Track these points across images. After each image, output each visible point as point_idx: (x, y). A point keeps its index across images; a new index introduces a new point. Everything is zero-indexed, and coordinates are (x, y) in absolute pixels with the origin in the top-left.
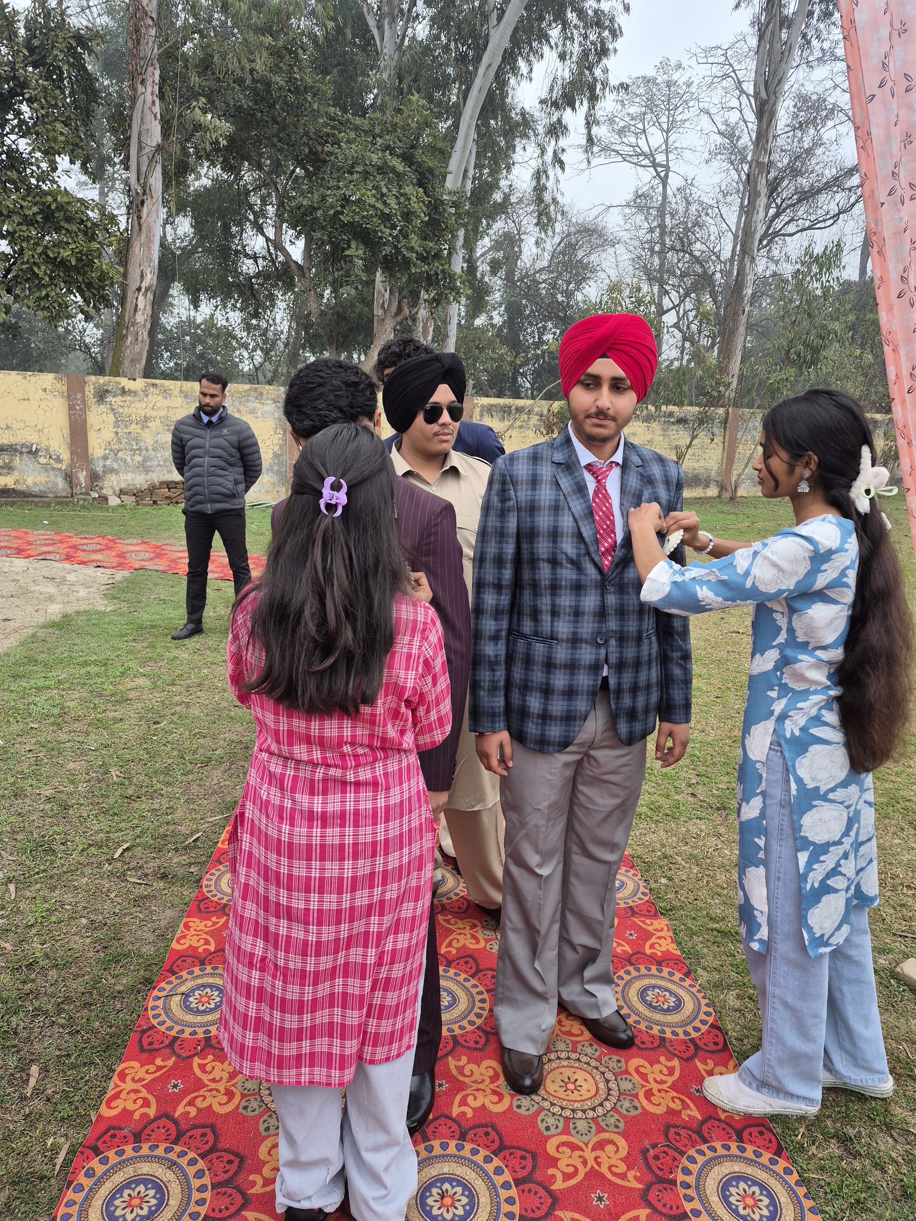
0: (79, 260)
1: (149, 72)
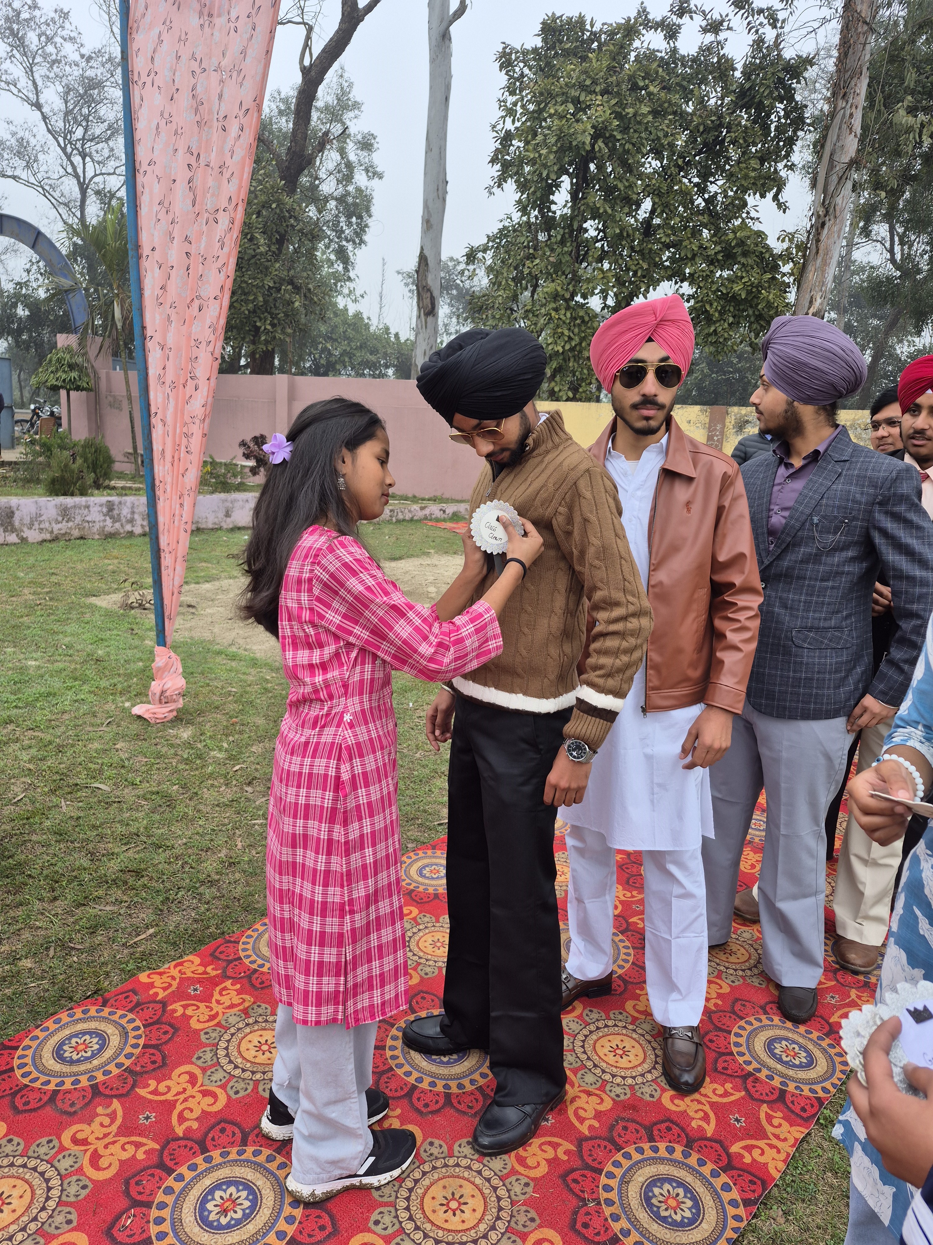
0: (749, 293)
1: (853, 83)
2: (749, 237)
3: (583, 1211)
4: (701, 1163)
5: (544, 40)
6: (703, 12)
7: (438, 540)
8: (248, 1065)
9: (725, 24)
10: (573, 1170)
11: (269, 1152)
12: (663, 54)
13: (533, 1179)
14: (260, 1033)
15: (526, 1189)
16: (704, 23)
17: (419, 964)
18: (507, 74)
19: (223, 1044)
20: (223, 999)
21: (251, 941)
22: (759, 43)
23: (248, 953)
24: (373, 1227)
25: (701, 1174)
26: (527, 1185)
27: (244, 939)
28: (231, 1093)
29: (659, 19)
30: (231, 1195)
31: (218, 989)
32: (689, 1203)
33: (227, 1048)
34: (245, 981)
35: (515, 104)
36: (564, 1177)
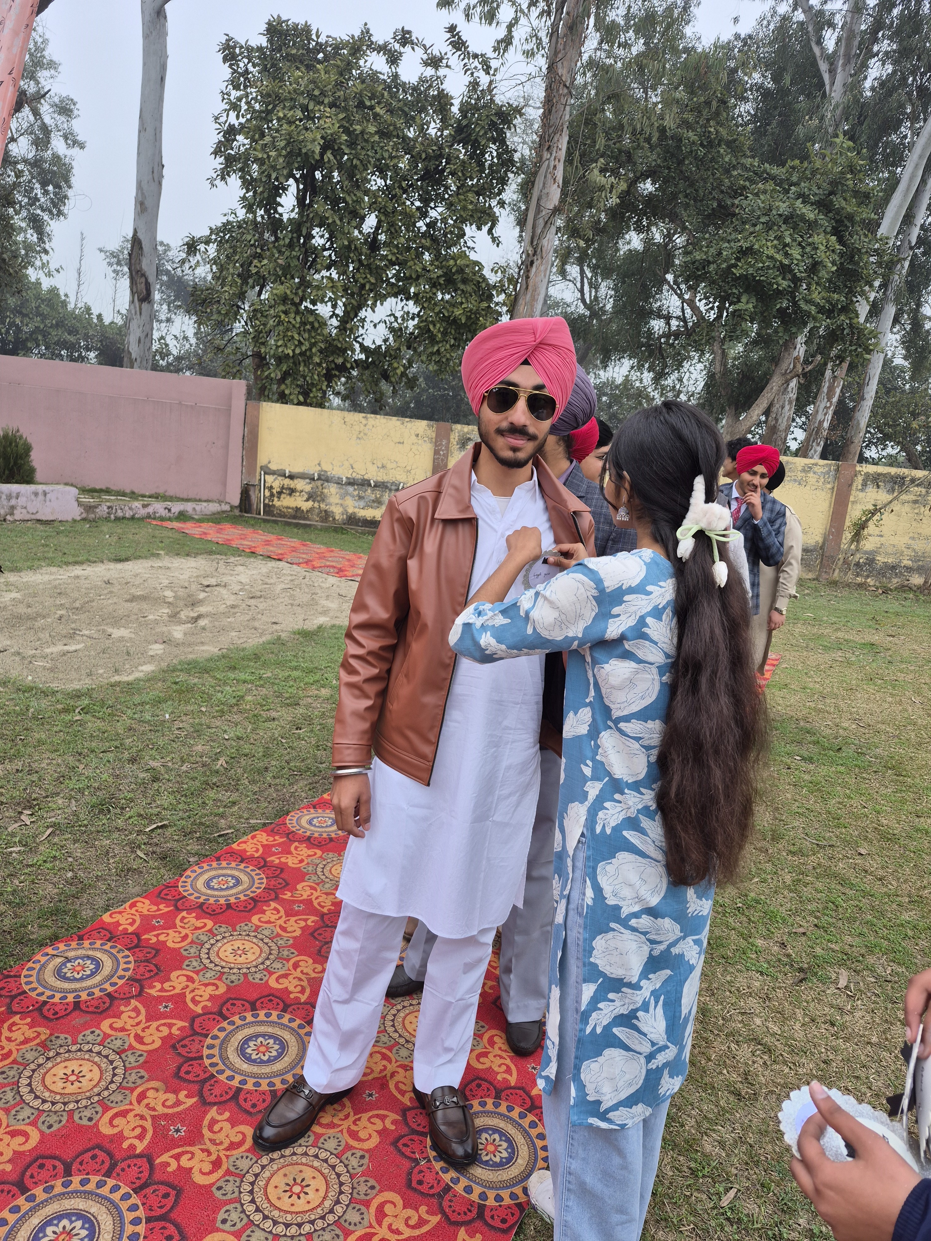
0: (468, 318)
1: (556, 139)
2: (467, 266)
3: (416, 1171)
4: (510, 1109)
5: (270, 41)
6: (424, 46)
7: (166, 541)
8: (58, 1097)
9: (444, 61)
10: (403, 1137)
11: (98, 1178)
12: (385, 77)
13: (367, 1151)
14: (63, 1065)
15: (362, 1161)
16: (425, 57)
17: (223, 973)
18: (231, 66)
19: (24, 1081)
20: (14, 1035)
21: (34, 973)
22: (474, 85)
23: (32, 986)
24: (221, 1226)
25: (511, 1119)
26: (362, 1157)
27: (25, 972)
28: (44, 1128)
29: (381, 42)
30: (64, 1227)
31: (6, 1025)
32: (505, 1145)
33: (29, 1085)
34: (36, 1014)
35: (239, 99)
36: (395, 1143)
